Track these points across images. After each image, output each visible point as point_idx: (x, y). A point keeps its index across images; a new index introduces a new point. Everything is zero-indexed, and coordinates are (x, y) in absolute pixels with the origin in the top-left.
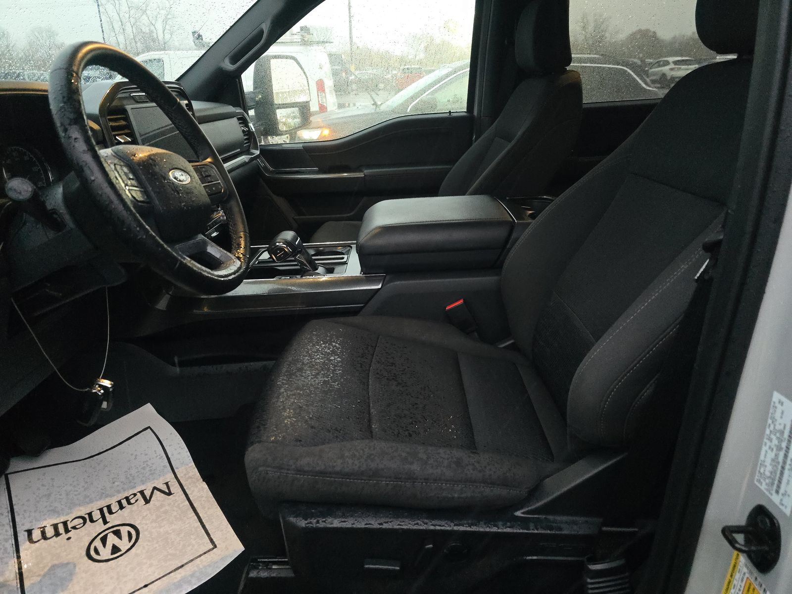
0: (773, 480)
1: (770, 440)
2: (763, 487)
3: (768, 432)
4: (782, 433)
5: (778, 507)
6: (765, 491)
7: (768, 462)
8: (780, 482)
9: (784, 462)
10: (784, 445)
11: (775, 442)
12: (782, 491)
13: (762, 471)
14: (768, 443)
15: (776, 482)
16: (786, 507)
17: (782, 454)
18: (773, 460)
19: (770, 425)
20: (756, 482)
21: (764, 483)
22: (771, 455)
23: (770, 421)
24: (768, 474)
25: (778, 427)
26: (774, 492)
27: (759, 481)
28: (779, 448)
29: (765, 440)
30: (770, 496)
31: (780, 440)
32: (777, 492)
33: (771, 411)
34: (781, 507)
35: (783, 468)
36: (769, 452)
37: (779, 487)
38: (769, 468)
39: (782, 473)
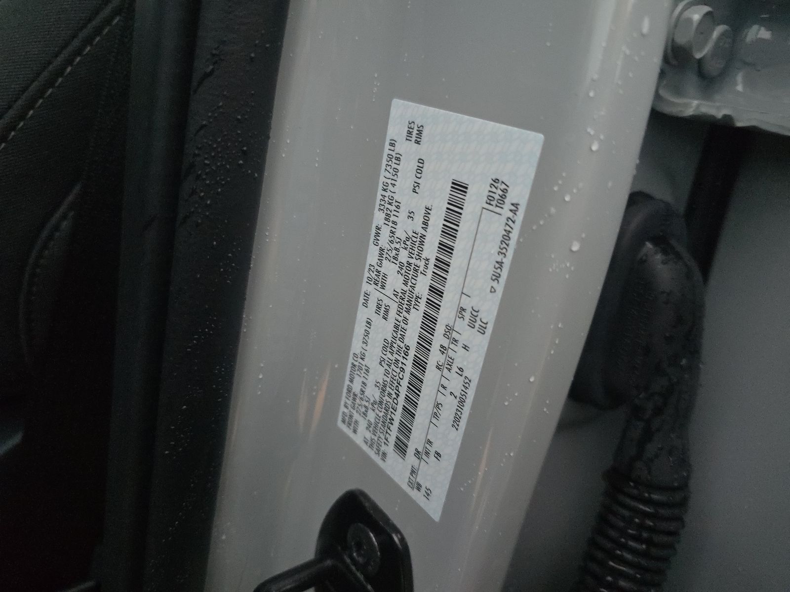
0: (389, 409)
1: (380, 281)
2: (360, 437)
3: (372, 258)
4: (417, 242)
5: (405, 495)
6: (365, 448)
7: (374, 352)
8: (409, 413)
9: (424, 344)
10: (422, 286)
11: (395, 282)
12: (415, 442)
13: (357, 387)
14: (375, 295)
15: (398, 417)
16: (428, 494)
17: (415, 318)
18: (388, 346)
19: (378, 228)
20: (340, 424)
21: (362, 425)
22: (383, 330)
23: (379, 217)
24: (373, 393)
25: (405, 227)
26: (390, 449)
27: (349, 421)
28: (407, 301)
29: (366, 287)
30: (377, 459)
31: (409, 272)
32: (401, 448)
33: (383, 177)
34: (414, 494)
35: (420, 365)
36: (377, 320)
37: (405, 430)
38: (377, 374)
39: (415, 386)
